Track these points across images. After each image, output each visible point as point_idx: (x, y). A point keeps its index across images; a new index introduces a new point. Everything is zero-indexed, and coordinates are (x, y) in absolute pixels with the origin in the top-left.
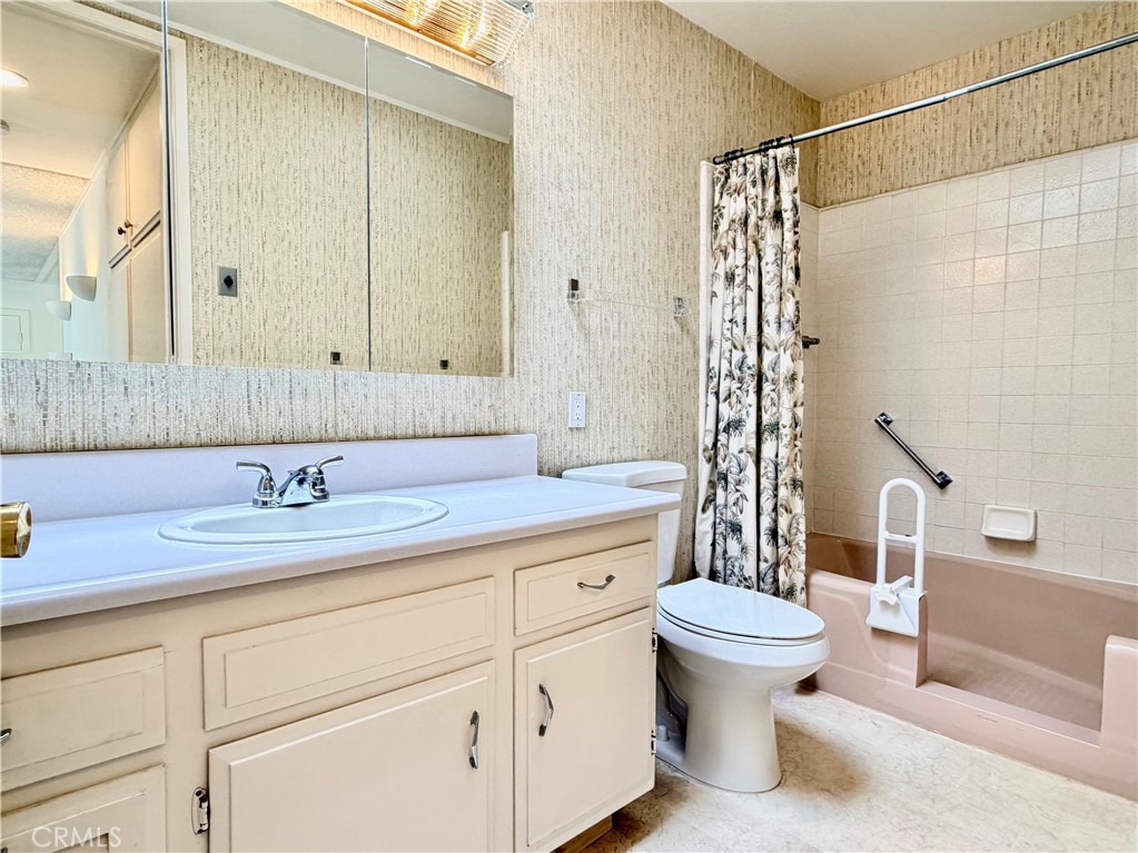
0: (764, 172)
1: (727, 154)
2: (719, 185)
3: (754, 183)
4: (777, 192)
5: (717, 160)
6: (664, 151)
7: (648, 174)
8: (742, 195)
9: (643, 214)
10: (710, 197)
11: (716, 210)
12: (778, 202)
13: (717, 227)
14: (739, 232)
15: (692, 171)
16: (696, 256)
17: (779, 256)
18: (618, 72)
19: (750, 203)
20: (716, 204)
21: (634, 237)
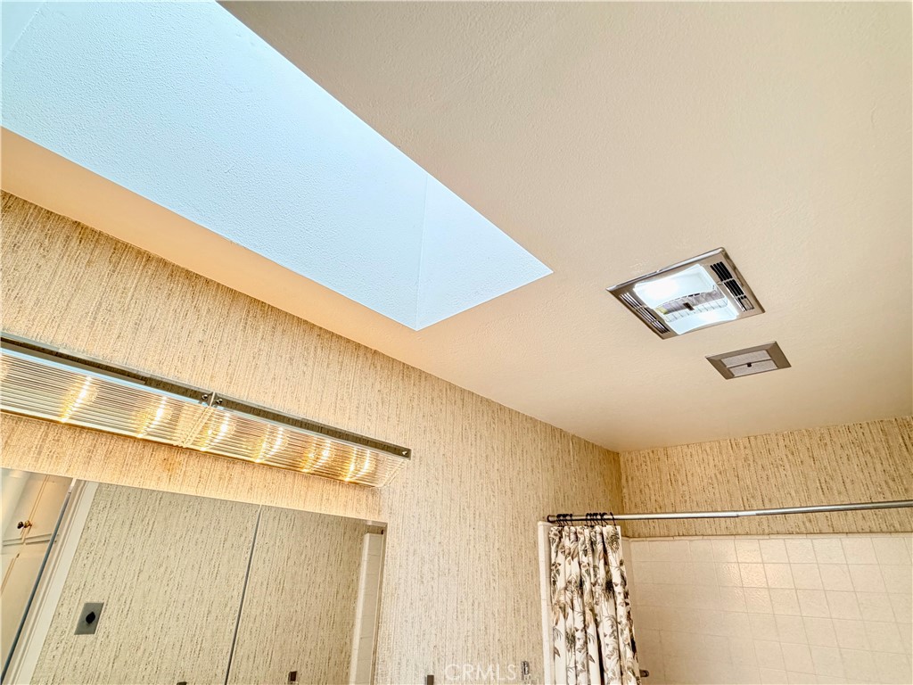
0: (593, 543)
1: (559, 516)
2: (555, 545)
3: (585, 552)
4: (606, 563)
5: (550, 519)
6: (509, 520)
7: (497, 545)
8: (576, 560)
9: (493, 584)
10: (547, 553)
11: (553, 568)
12: (608, 572)
13: (554, 582)
14: (576, 593)
15: (531, 532)
16: (539, 613)
17: (615, 628)
18: (473, 465)
19: (583, 570)
20: (553, 562)
21: (486, 609)
